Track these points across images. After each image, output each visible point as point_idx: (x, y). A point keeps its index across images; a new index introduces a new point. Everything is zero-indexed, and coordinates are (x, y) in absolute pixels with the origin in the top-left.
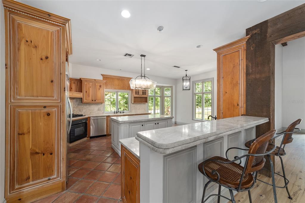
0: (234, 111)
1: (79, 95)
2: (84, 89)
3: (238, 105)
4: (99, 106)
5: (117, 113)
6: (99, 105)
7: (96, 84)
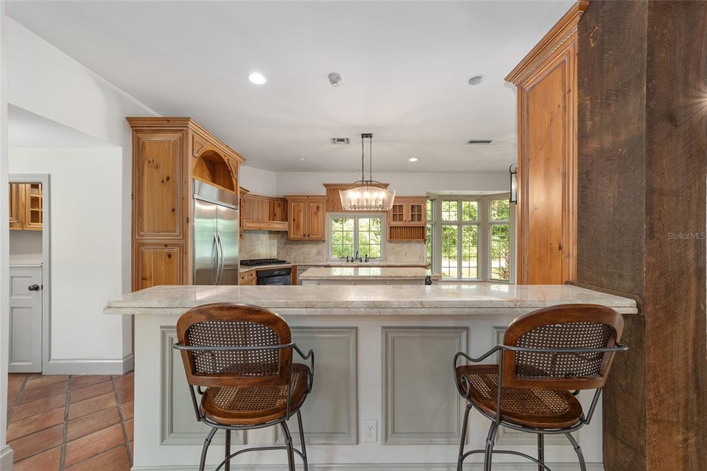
0: (551, 267)
1: (279, 226)
2: (291, 216)
3: (560, 248)
4: (320, 246)
5: (352, 261)
6: (318, 244)
7: (311, 205)
